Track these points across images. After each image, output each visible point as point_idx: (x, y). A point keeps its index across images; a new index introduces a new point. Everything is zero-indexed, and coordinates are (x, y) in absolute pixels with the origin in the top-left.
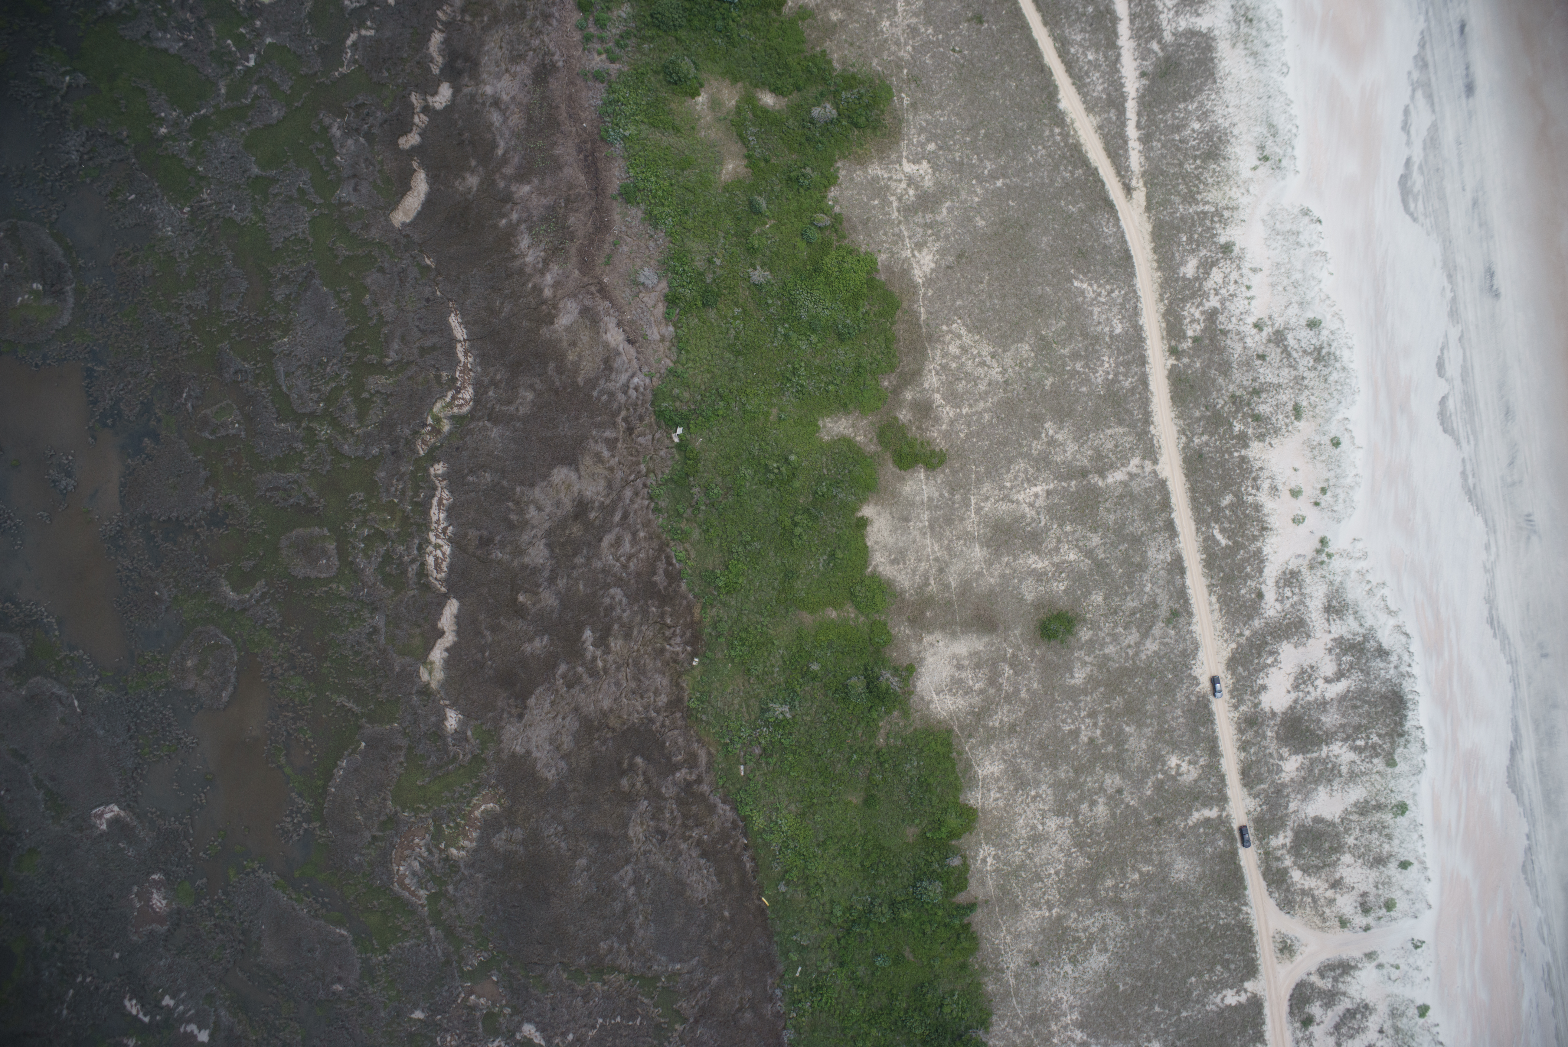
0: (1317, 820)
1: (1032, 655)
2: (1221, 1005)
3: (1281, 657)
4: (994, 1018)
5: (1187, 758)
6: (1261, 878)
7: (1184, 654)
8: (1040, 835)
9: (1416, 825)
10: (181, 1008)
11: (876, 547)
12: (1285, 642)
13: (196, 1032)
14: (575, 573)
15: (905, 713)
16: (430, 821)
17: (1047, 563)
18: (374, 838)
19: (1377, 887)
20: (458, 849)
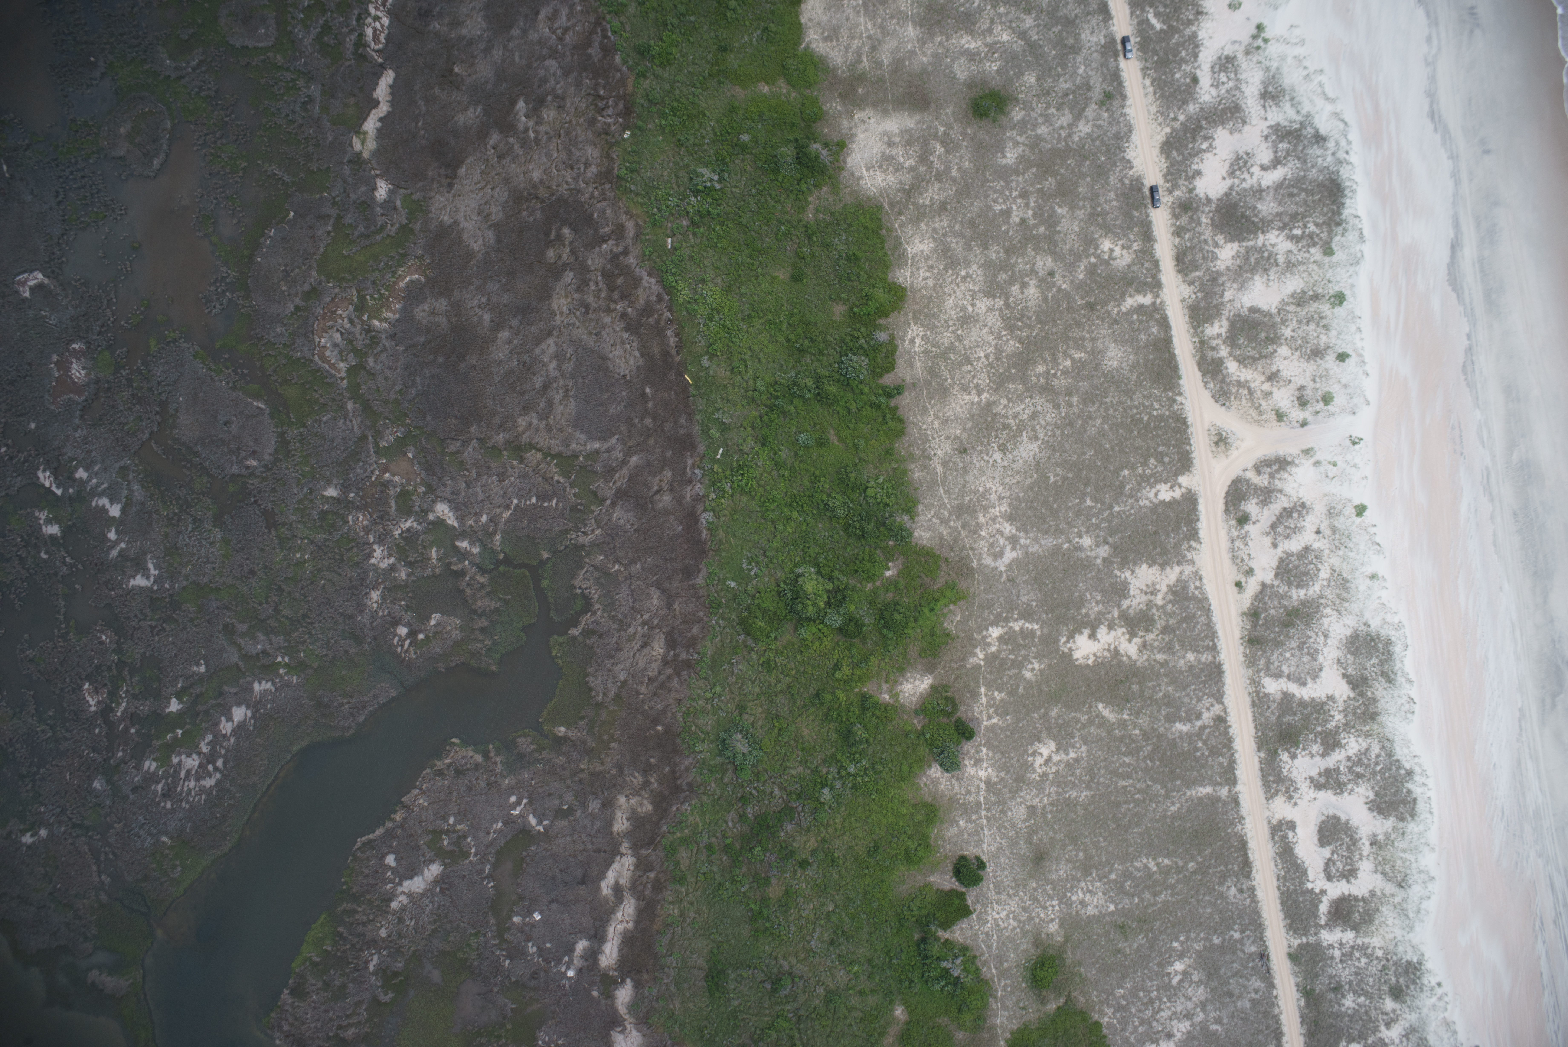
0: (1253, 310)
1: (964, 134)
2: (1155, 500)
3: (1216, 143)
4: (921, 507)
5: (1120, 243)
6: (1196, 368)
7: (1118, 137)
8: (970, 317)
9: (1354, 317)
10: (94, 481)
11: (810, 24)
12: (1220, 128)
13: (108, 506)
14: (511, 45)
15: (835, 188)
16: (355, 292)
17: (980, 43)
18: (297, 308)
19: (1314, 381)
20: (380, 320)
